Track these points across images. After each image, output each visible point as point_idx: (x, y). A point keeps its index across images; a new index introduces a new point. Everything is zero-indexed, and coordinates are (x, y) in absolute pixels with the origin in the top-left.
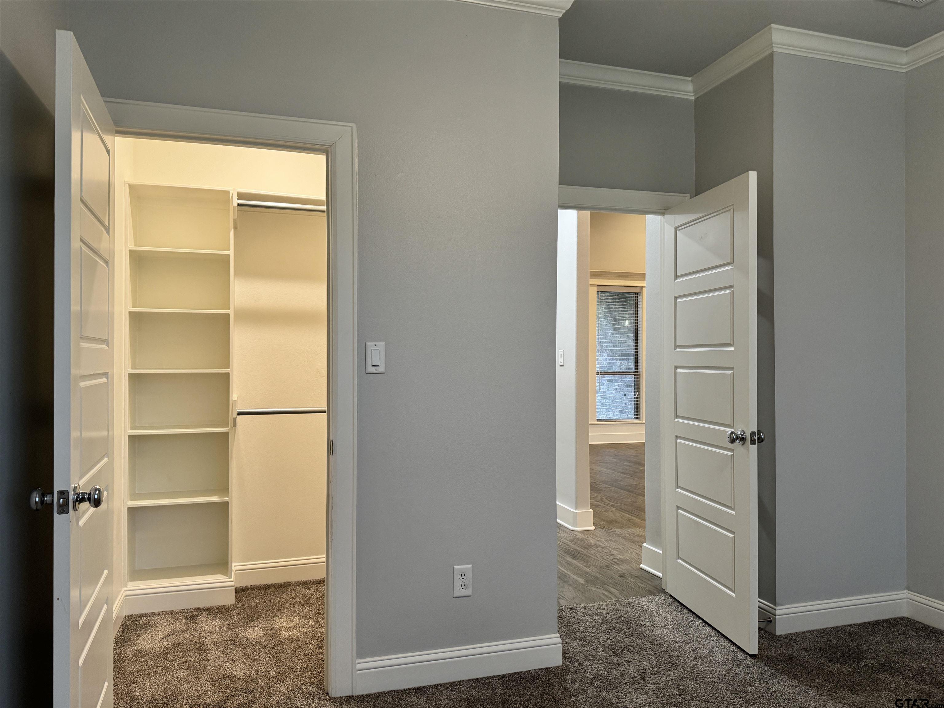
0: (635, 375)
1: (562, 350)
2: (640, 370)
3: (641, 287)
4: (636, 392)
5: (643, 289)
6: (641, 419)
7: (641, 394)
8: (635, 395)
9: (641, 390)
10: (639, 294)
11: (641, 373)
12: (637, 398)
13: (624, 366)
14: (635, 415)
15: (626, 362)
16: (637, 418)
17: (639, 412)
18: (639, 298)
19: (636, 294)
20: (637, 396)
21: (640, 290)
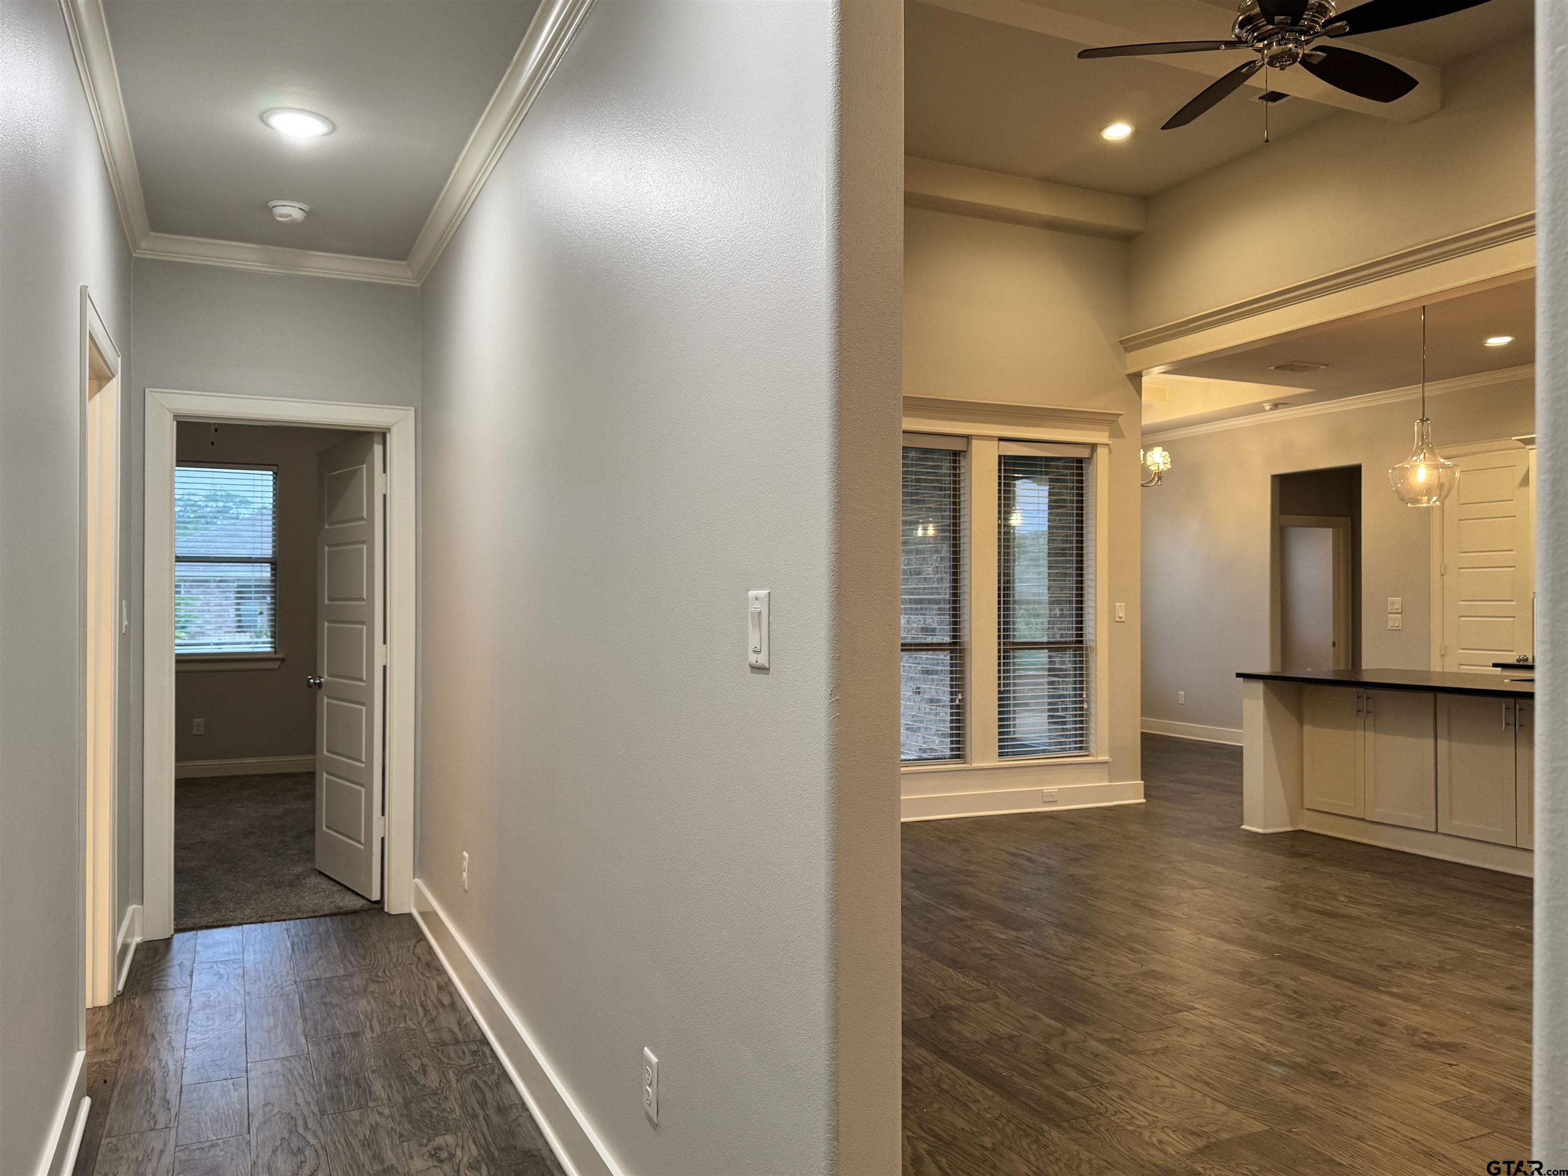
0: (952, 651)
1: (763, 593)
2: (965, 639)
3: (968, 438)
4: (956, 693)
5: (973, 441)
6: (968, 759)
7: (968, 697)
8: (952, 700)
9: (967, 687)
10: (962, 454)
11: (966, 646)
12: (958, 707)
13: (915, 625)
14: (952, 749)
15: (921, 617)
16: (958, 757)
17: (963, 742)
18: (962, 464)
19: (956, 454)
20: (957, 702)
21: (965, 444)
